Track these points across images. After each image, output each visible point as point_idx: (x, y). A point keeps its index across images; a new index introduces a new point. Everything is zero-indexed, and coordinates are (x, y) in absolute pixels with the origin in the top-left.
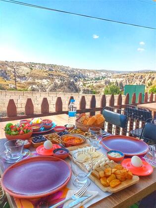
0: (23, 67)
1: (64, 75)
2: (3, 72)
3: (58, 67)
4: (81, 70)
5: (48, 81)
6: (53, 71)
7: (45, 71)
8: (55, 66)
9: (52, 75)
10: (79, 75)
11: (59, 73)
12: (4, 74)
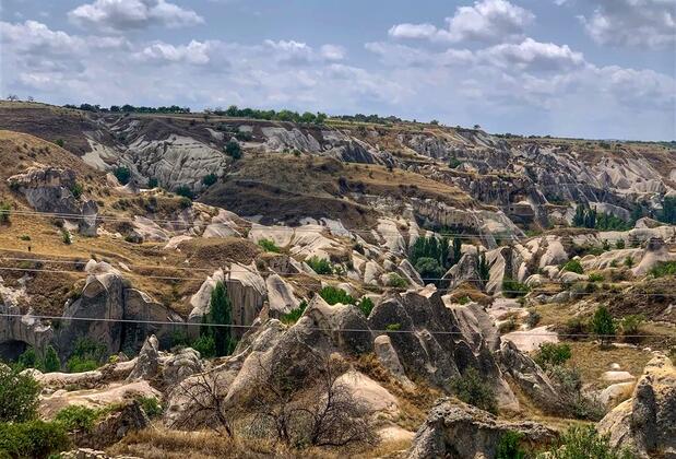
0: (185, 145)
1: (444, 189)
2: (55, 182)
3: (409, 130)
4: (564, 147)
5: (328, 233)
6: (369, 159)
7: (319, 161)
8: (385, 127)
9: (361, 187)
10: (547, 181)
11: (411, 177)
12: (65, 194)
